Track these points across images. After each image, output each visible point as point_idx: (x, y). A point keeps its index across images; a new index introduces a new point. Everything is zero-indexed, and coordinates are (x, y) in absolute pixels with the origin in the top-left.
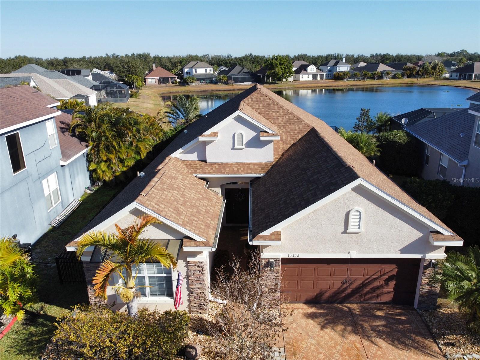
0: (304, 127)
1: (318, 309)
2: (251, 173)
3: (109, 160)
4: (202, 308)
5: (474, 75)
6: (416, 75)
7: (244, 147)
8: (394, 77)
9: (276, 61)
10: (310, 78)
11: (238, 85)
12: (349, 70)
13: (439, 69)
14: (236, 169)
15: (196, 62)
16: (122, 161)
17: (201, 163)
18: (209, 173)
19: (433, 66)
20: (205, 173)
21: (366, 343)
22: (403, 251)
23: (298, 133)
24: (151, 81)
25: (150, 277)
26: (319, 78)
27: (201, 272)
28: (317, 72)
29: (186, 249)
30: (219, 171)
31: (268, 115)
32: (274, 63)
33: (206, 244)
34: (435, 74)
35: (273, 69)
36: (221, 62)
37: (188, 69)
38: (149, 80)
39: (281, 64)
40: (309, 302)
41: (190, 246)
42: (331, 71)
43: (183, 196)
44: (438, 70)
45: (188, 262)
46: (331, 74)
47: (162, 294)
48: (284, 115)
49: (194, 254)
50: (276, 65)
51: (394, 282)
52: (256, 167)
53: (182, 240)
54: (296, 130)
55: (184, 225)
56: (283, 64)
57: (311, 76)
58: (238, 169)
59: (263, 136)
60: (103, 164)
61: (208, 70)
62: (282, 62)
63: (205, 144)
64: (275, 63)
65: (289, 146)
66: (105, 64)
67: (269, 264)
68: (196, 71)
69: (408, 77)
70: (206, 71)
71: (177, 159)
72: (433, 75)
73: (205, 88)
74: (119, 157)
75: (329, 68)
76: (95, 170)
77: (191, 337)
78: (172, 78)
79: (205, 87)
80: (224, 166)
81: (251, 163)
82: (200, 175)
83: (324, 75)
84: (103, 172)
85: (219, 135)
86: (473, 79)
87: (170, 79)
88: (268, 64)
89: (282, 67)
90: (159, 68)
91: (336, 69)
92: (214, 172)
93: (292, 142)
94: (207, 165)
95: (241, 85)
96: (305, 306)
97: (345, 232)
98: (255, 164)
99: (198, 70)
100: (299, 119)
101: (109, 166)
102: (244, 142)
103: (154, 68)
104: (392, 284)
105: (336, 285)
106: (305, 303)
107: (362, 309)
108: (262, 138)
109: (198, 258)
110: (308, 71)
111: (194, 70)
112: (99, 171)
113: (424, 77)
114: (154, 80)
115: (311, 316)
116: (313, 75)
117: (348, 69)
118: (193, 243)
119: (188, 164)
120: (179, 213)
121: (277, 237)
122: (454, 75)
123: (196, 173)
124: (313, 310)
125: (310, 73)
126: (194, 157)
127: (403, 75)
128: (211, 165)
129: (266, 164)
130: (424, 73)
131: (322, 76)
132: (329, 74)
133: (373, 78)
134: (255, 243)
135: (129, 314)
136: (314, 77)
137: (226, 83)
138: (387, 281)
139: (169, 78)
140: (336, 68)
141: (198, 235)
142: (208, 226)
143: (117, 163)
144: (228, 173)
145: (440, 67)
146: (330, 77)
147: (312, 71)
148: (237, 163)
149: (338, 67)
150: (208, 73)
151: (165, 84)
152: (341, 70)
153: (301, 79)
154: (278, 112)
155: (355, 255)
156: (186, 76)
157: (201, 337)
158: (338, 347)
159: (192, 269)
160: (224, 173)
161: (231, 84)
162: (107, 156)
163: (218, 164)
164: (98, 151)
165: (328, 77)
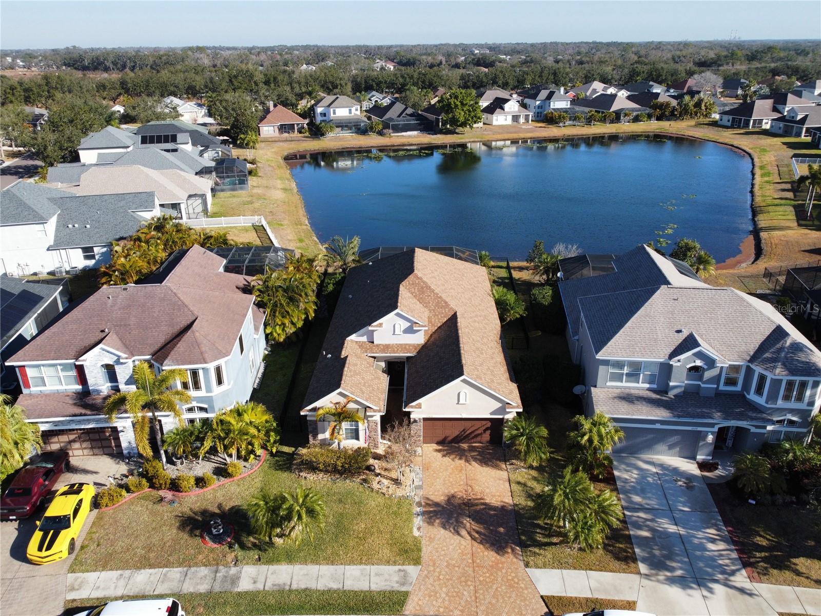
0: (449, 311)
1: (443, 447)
2: (407, 353)
3: (283, 324)
4: (376, 446)
5: (752, 121)
6: (670, 116)
7: (402, 333)
8: (636, 119)
9: (456, 101)
10: (509, 121)
11: (398, 136)
12: (569, 106)
13: (705, 106)
14: (396, 349)
15: (335, 97)
16: (293, 323)
17: (370, 344)
18: (376, 353)
19: (696, 103)
20: (374, 353)
21: (467, 464)
22: (492, 414)
23: (445, 317)
24: (268, 130)
25: (346, 429)
26: (522, 120)
27: (376, 426)
28: (519, 111)
29: (368, 414)
30: (383, 351)
31: (421, 298)
32: (452, 103)
33: (379, 411)
34: (699, 115)
35: (452, 112)
36: (372, 80)
37: (323, 108)
38: (265, 128)
39: (462, 104)
40: (438, 443)
41: (371, 412)
42: (541, 108)
43: (363, 378)
44: (703, 108)
45: (368, 421)
46: (541, 113)
47: (352, 438)
48: (434, 299)
49: (372, 416)
50: (456, 106)
51: (490, 431)
52: (411, 347)
53: (366, 409)
54: (442, 313)
55: (366, 400)
56: (466, 104)
57: (510, 118)
58: (398, 349)
59: (415, 327)
60: (277, 327)
61: (353, 109)
62: (465, 102)
63: (373, 331)
64: (455, 103)
65: (436, 328)
66: (186, 86)
67: (415, 421)
68: (334, 113)
69: (659, 119)
70: (350, 111)
71: (352, 341)
72: (696, 115)
73: (350, 143)
74: (291, 320)
75: (538, 103)
76: (271, 333)
77: (371, 461)
78: (298, 125)
79: (350, 141)
80: (387, 347)
81: (407, 344)
82: (369, 355)
83: (530, 116)
84: (279, 335)
85: (384, 325)
86: (750, 128)
87: (296, 125)
88: (444, 105)
89: (465, 109)
90: (280, 107)
91: (549, 106)
92: (380, 351)
93: (439, 325)
94: (374, 346)
95: (403, 136)
96: (436, 445)
97: (458, 403)
98: (410, 345)
99: (337, 110)
100: (446, 303)
101: (283, 330)
102: (402, 330)
103: (272, 108)
104: (488, 432)
105: (456, 433)
106: (436, 444)
107: (469, 447)
108: (415, 328)
109: (374, 418)
110: (506, 110)
111: (332, 110)
112: (274, 333)
113: (683, 119)
114: (272, 128)
115: (439, 451)
116: (513, 116)
117: (567, 105)
118: (372, 410)
119: (361, 345)
120: (363, 393)
121: (419, 406)
122: (726, 118)
123: (366, 352)
124: (440, 448)
125: (509, 113)
126: (364, 339)
127: (650, 117)
128: (378, 346)
129: (418, 345)
130: (683, 112)
131: (527, 117)
132: (538, 113)
133: (603, 120)
134: (407, 410)
135: (339, 448)
136: (515, 118)
137: (380, 133)
138: (485, 431)
139: (294, 124)
140: (550, 103)
141: (375, 405)
142: (379, 399)
143: (290, 325)
144: (390, 353)
145: (706, 103)
146: (541, 116)
147: (512, 110)
148: (396, 344)
149: (552, 103)
150: (353, 114)
151: (289, 133)
152: (556, 107)
153: (495, 123)
154: (430, 296)
155: (464, 416)
156: (319, 119)
157: (376, 461)
158: (452, 466)
159: (371, 424)
160: (387, 353)
161: (388, 135)
162: (281, 321)
163: (383, 345)
164: (274, 316)
165: (538, 116)
